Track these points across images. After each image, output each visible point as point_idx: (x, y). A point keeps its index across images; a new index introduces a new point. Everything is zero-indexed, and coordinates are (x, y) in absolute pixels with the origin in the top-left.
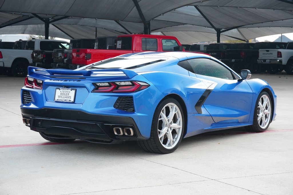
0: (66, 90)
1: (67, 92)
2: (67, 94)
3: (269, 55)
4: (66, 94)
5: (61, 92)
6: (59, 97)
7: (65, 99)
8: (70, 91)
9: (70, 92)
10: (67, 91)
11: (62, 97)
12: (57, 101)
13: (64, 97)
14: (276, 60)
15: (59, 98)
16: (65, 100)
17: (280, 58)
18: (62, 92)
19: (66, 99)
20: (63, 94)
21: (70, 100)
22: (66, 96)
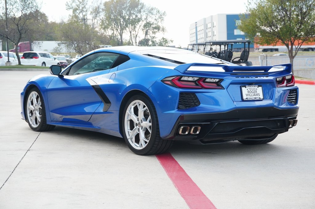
0: (253, 88)
1: (253, 89)
2: (255, 91)
4: (253, 91)
5: (247, 89)
6: (247, 95)
8: (257, 88)
9: (257, 89)
11: (251, 95)
12: (247, 100)
15: (248, 97)
16: (255, 98)
18: (248, 90)
20: (250, 92)
21: (260, 98)
22: (254, 93)
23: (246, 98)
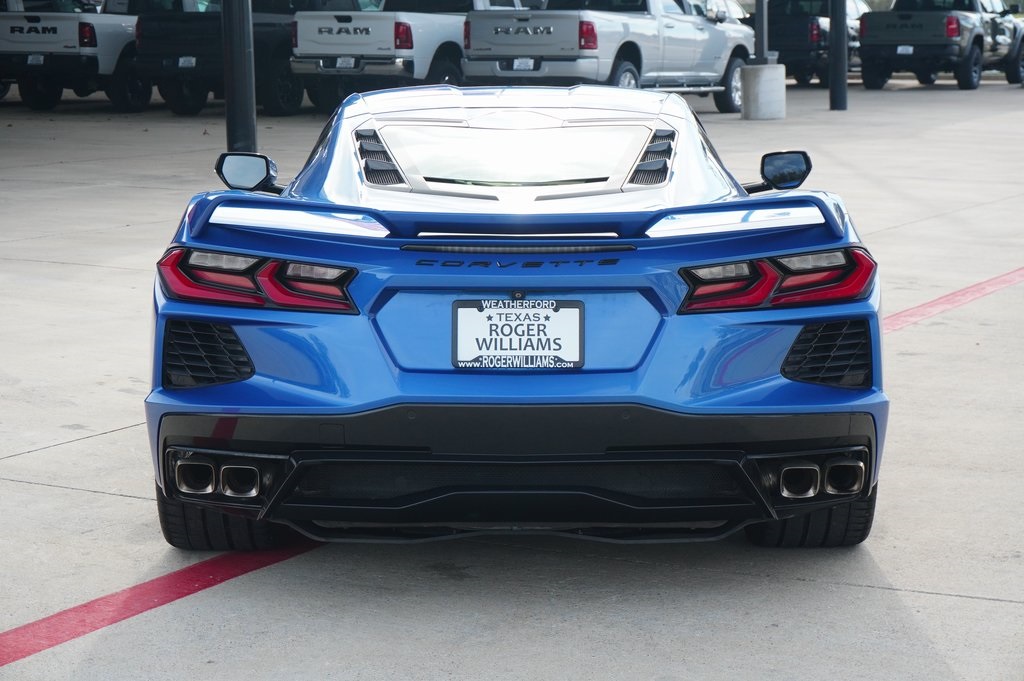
1: (527, 317)
2: (535, 328)
3: (353, 36)
4: (525, 328)
5: (490, 318)
6: (482, 343)
7: (523, 353)
8: (550, 312)
9: (547, 318)
10: (531, 312)
11: (506, 346)
12: (477, 365)
13: (515, 345)
14: (391, 60)
15: (484, 352)
16: (529, 359)
17: (405, 52)
18: (494, 321)
19: (529, 352)
20: (507, 330)
21: (558, 359)
22: (525, 338)
23: (476, 360)
